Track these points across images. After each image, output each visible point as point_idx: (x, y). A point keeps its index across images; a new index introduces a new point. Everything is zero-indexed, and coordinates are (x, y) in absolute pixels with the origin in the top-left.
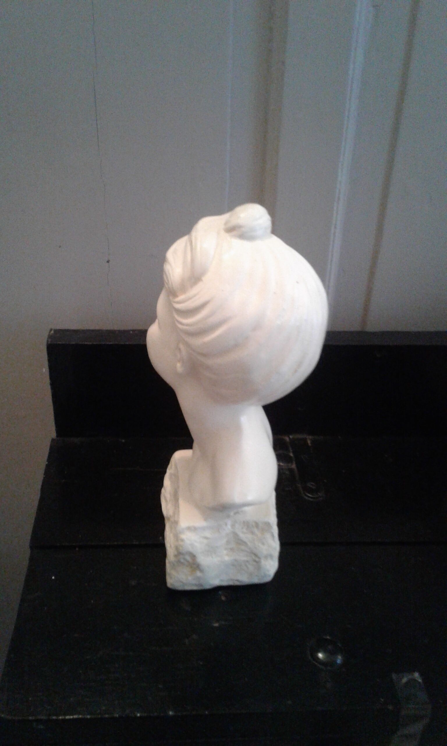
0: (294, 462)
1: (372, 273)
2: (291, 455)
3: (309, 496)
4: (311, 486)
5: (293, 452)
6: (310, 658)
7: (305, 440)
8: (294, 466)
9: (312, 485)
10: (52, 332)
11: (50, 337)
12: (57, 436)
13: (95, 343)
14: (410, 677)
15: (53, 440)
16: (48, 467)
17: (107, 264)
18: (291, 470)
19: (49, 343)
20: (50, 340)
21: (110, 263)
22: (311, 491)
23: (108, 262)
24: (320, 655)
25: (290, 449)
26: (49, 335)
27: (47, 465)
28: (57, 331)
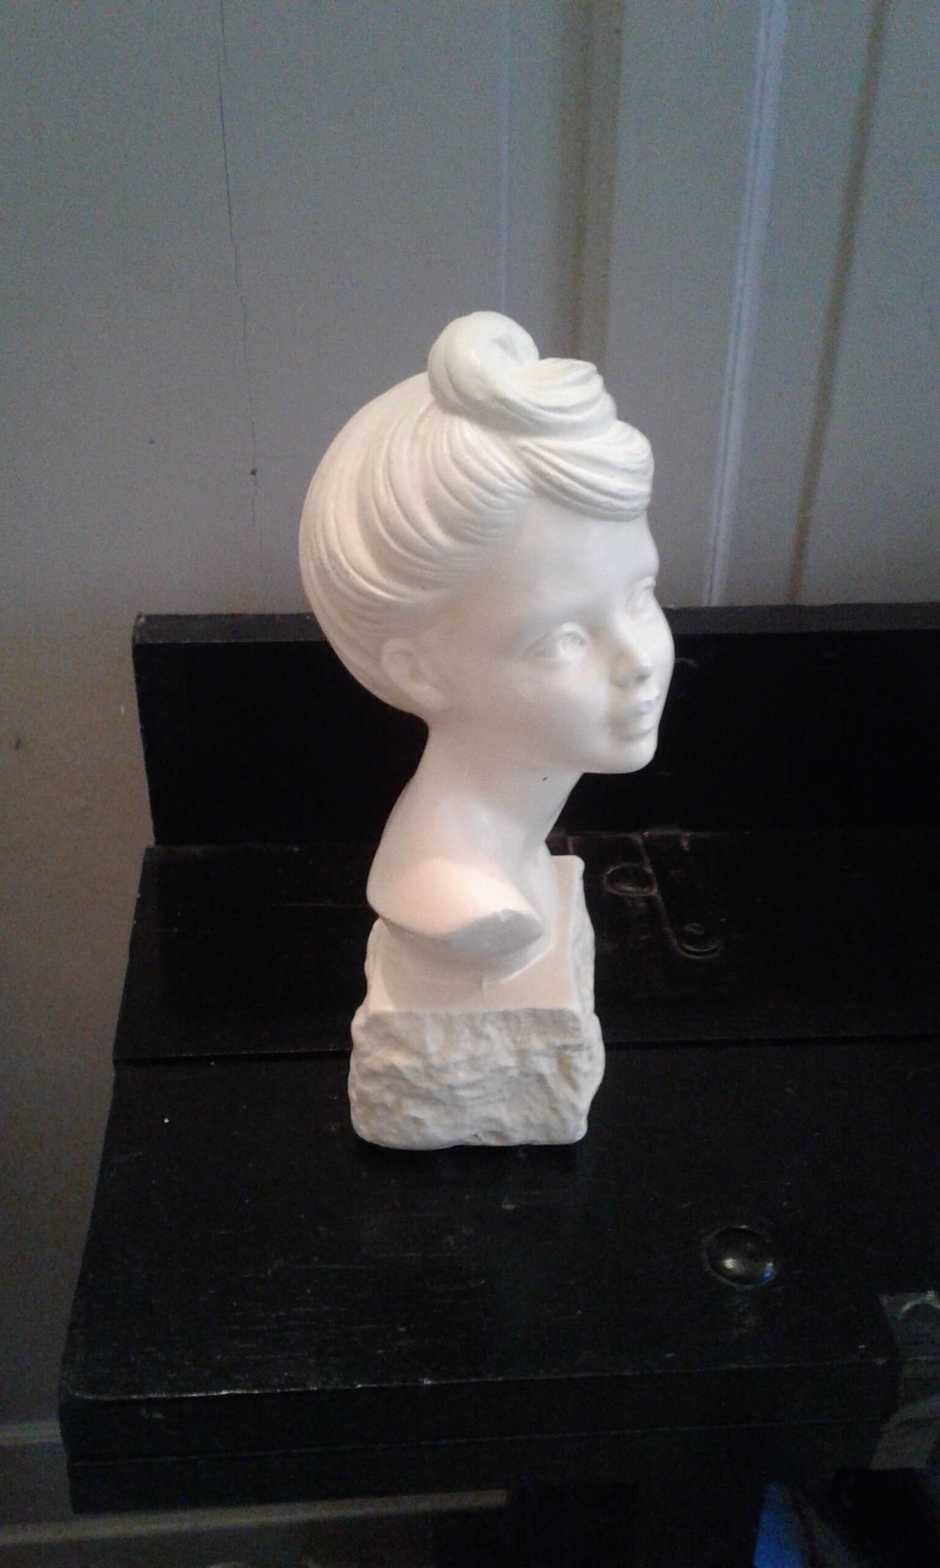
0: (656, 884)
1: (808, 492)
2: (649, 870)
3: (690, 951)
4: (693, 930)
5: (653, 864)
6: (708, 1268)
7: (677, 839)
8: (655, 892)
9: (694, 927)
10: (142, 620)
11: (137, 629)
12: (157, 843)
13: (233, 641)
14: (918, 1302)
15: (149, 851)
16: (141, 904)
17: (252, 476)
18: (649, 900)
19: (137, 642)
20: (138, 637)
21: (258, 473)
22: (692, 939)
23: (253, 472)
24: (729, 1263)
25: (647, 859)
26: (135, 627)
27: (139, 900)
28: (151, 619)
